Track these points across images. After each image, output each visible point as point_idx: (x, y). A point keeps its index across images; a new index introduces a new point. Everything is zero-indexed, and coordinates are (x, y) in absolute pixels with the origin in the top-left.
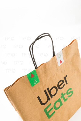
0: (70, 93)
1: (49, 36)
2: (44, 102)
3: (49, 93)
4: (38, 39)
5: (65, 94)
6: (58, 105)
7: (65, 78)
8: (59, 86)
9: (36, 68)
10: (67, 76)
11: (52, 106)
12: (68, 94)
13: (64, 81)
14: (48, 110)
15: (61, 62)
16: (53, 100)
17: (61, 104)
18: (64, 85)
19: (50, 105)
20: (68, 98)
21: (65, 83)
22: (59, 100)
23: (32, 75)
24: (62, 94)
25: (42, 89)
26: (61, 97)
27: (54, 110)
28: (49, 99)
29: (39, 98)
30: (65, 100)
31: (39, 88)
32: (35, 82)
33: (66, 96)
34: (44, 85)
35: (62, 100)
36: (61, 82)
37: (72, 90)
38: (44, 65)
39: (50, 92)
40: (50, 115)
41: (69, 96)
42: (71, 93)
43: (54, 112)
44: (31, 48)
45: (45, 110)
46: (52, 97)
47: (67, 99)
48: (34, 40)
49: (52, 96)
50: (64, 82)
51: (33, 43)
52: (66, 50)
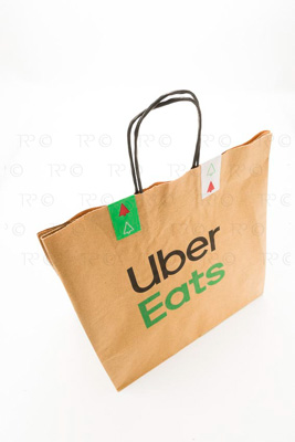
0: (215, 274)
1: (195, 101)
2: (141, 285)
3: (160, 265)
4: (158, 104)
5: (202, 275)
6: (177, 298)
7: (212, 234)
8: (190, 252)
9: (137, 192)
10: (218, 229)
11: (162, 299)
12: (209, 275)
13: (209, 240)
14: (149, 307)
15: (211, 187)
16: (166, 285)
17: (187, 298)
18: (206, 251)
19: (158, 294)
20: (208, 286)
21: (208, 247)
22: (184, 288)
23: (123, 209)
24: (195, 274)
25: (144, 251)
26: (191, 282)
27: (164, 309)
28: (156, 280)
29: (130, 272)
30: (199, 290)
31: (136, 247)
32: (128, 229)
33: (203, 281)
34: (150, 242)
35: (191, 288)
36: (200, 243)
37: (222, 268)
38: (163, 188)
39: (163, 262)
40: (152, 319)
41: (211, 283)
42: (219, 276)
43: (165, 315)
44: (134, 129)
45: (142, 306)
46: (165, 277)
47: (204, 288)
48: (147, 107)
49: (166, 274)
50: (205, 243)
51: (141, 114)
52: (234, 157)
